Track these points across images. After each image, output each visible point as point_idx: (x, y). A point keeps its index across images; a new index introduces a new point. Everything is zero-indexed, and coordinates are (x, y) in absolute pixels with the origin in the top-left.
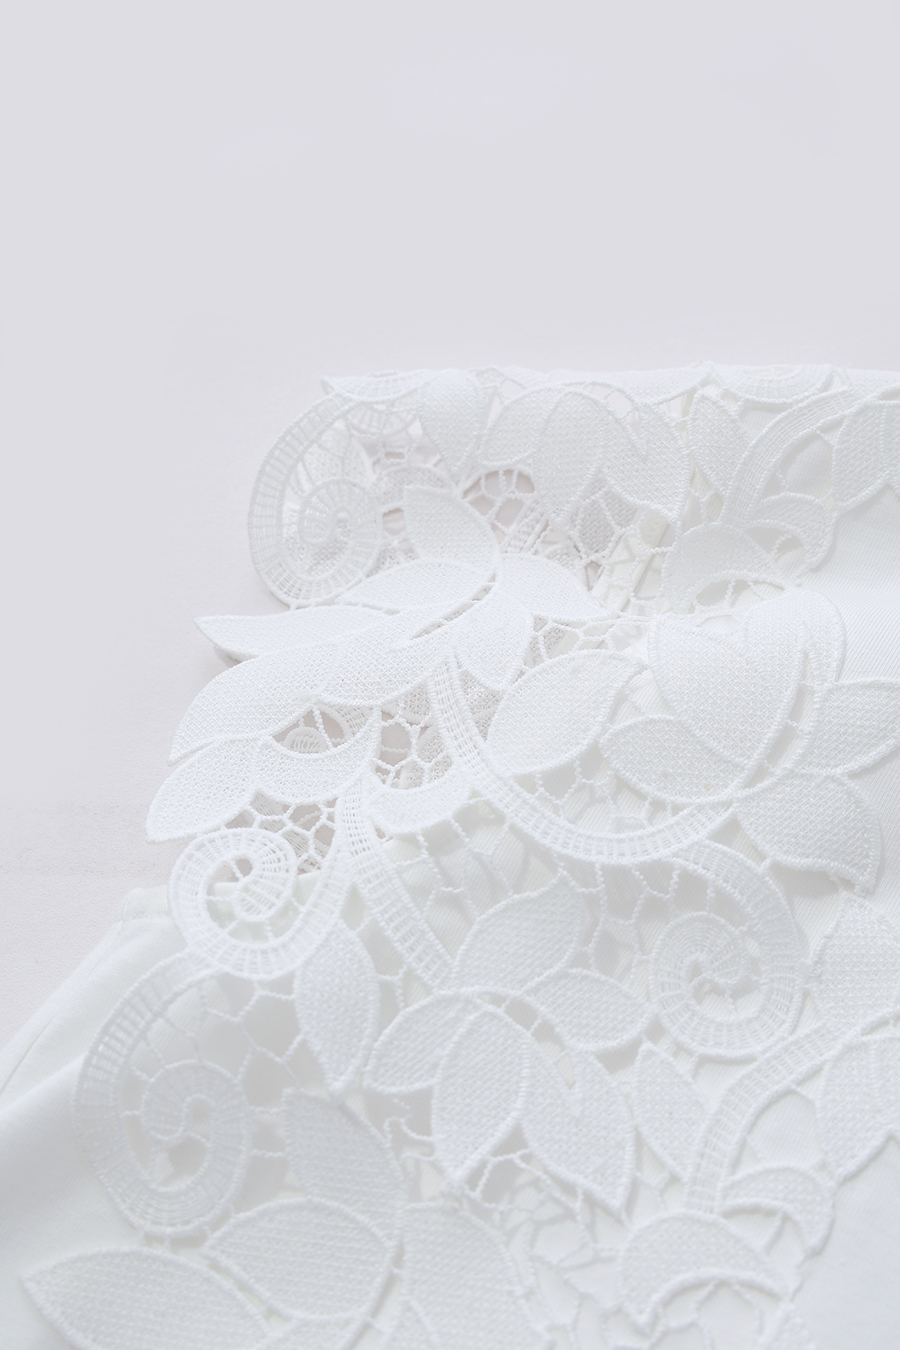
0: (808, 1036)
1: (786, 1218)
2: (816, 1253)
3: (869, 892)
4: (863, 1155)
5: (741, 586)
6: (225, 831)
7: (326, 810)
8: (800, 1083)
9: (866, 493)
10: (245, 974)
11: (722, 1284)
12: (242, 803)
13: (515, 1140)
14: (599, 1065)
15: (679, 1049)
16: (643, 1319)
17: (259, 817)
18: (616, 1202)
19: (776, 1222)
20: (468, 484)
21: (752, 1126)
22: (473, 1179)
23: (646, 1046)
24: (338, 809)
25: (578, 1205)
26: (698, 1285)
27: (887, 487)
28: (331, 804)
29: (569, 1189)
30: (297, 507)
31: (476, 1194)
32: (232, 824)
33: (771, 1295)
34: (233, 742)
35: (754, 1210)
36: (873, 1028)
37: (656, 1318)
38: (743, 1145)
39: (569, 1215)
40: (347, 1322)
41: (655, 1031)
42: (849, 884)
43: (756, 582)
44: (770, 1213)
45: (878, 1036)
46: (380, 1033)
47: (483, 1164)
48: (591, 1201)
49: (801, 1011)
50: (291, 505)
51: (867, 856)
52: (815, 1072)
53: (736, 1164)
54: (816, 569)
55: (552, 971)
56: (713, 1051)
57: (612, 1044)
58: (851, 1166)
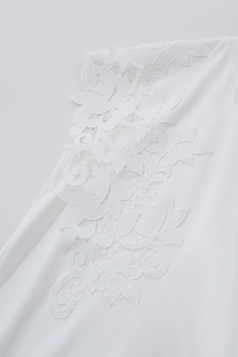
0: (166, 148)
1: (165, 172)
2: (169, 176)
3: (174, 126)
4: (175, 162)
5: (154, 78)
6: (82, 133)
7: (96, 128)
8: (165, 154)
9: (173, 60)
10: (85, 150)
11: (156, 182)
12: (84, 128)
13: (126, 167)
14: (137, 155)
15: (148, 152)
16: (146, 188)
17: (86, 131)
18: (141, 173)
19: (163, 173)
20: (111, 68)
21: (159, 161)
22: (120, 172)
23: (143, 152)
24: (98, 128)
25: (135, 175)
26: (153, 183)
27: (176, 59)
28: (97, 127)
29: (134, 172)
30: (83, 74)
31: (121, 174)
32: (83, 132)
33: (163, 182)
34: (82, 120)
35: (160, 172)
36: (175, 145)
37: (148, 188)
38: (158, 164)
39: (134, 176)
40: (104, 194)
41: (144, 149)
42: (171, 125)
43: (156, 78)
44: (162, 172)
45: (176, 146)
46: (105, 155)
47: (121, 170)
48: (137, 173)
49: (165, 144)
50: (82, 74)
51: (174, 121)
52: (168, 152)
53: (157, 167)
54: (165, 74)
55: (129, 143)
56: (153, 151)
57: (138, 152)
58: (173, 164)
